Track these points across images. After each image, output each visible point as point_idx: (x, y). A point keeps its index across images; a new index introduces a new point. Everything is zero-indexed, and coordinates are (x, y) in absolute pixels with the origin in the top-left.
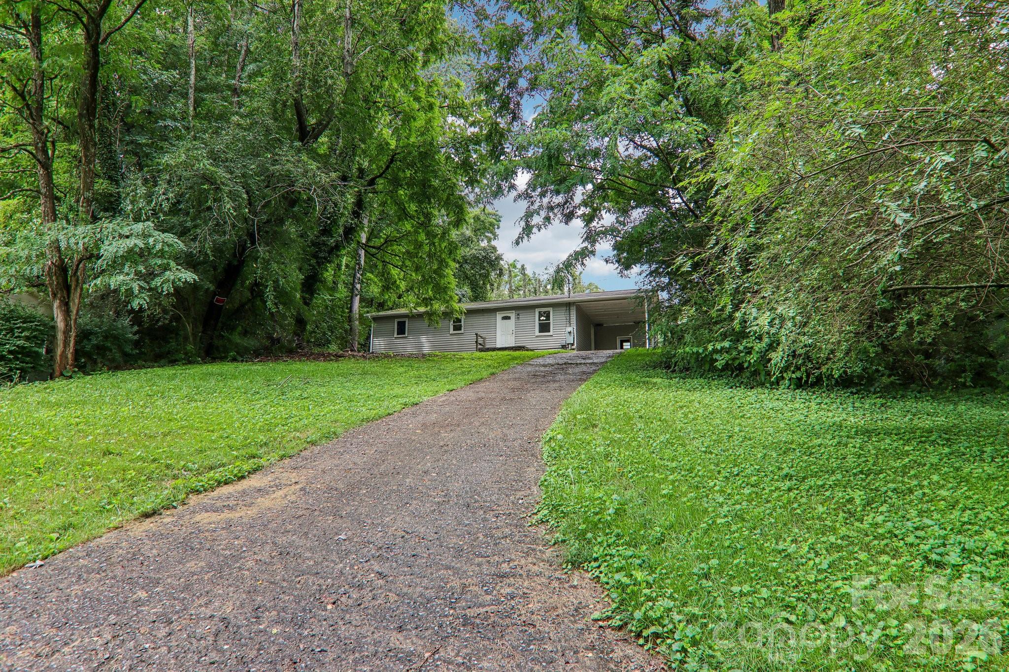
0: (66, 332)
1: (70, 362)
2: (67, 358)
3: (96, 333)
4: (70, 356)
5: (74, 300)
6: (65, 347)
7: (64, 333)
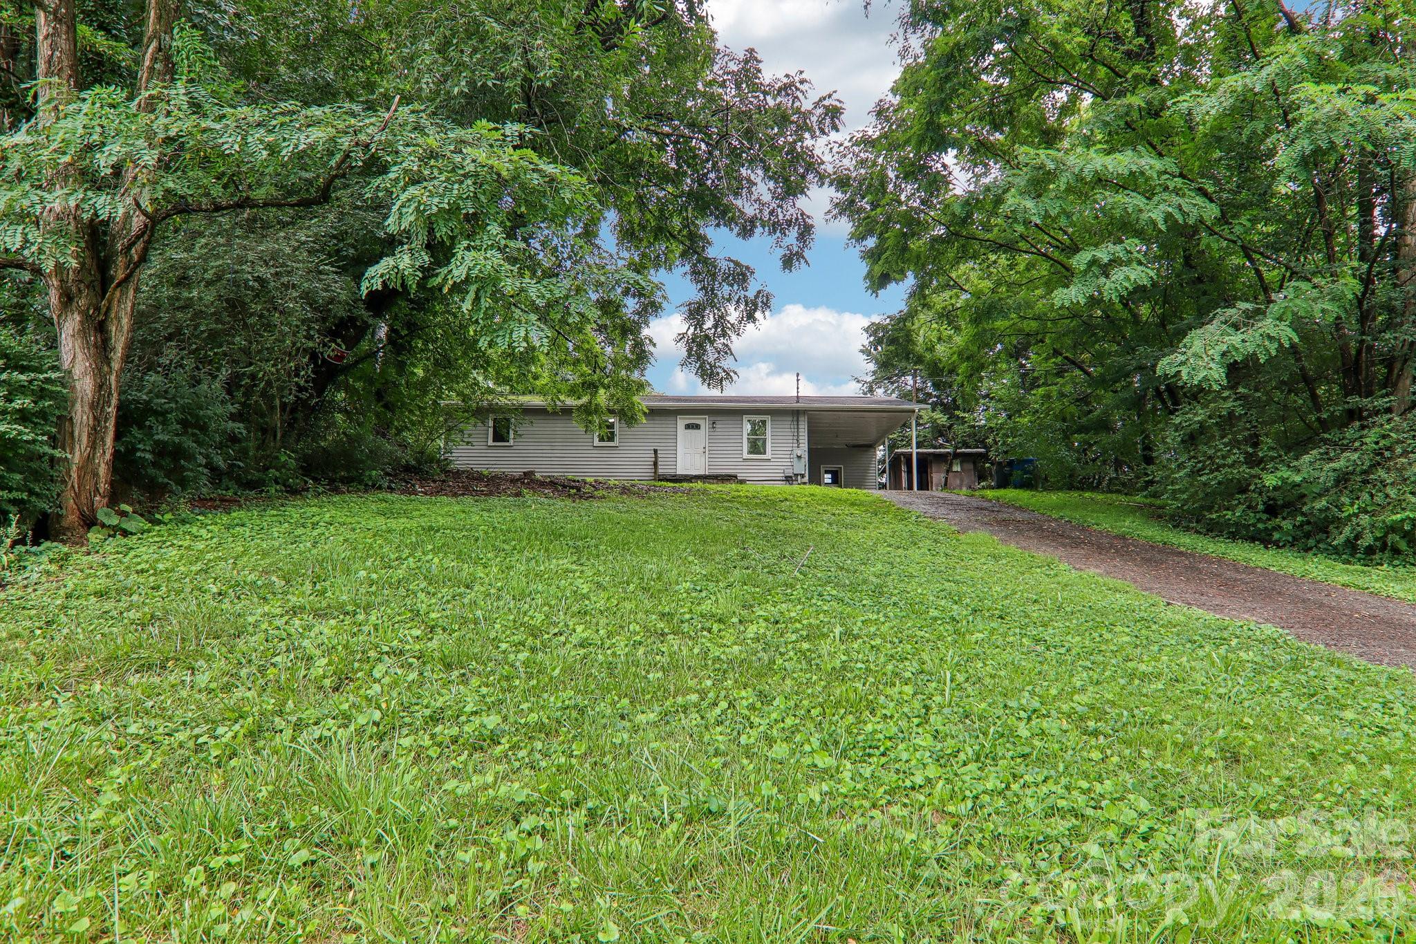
0: (97, 406)
1: (103, 487)
2: (96, 475)
3: (162, 414)
4: (103, 470)
5: (119, 320)
6: (93, 446)
7: (93, 406)
